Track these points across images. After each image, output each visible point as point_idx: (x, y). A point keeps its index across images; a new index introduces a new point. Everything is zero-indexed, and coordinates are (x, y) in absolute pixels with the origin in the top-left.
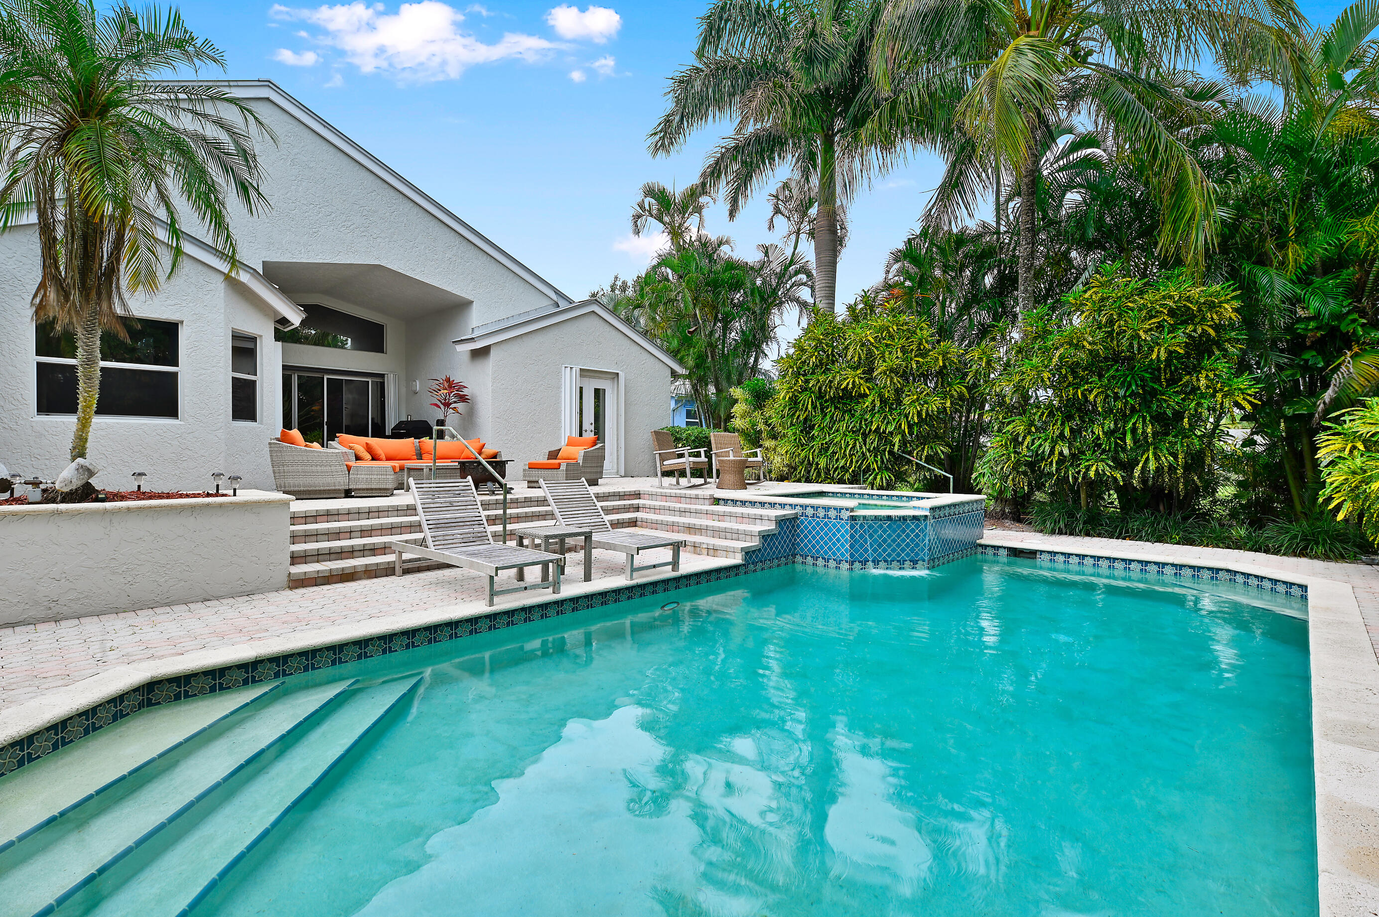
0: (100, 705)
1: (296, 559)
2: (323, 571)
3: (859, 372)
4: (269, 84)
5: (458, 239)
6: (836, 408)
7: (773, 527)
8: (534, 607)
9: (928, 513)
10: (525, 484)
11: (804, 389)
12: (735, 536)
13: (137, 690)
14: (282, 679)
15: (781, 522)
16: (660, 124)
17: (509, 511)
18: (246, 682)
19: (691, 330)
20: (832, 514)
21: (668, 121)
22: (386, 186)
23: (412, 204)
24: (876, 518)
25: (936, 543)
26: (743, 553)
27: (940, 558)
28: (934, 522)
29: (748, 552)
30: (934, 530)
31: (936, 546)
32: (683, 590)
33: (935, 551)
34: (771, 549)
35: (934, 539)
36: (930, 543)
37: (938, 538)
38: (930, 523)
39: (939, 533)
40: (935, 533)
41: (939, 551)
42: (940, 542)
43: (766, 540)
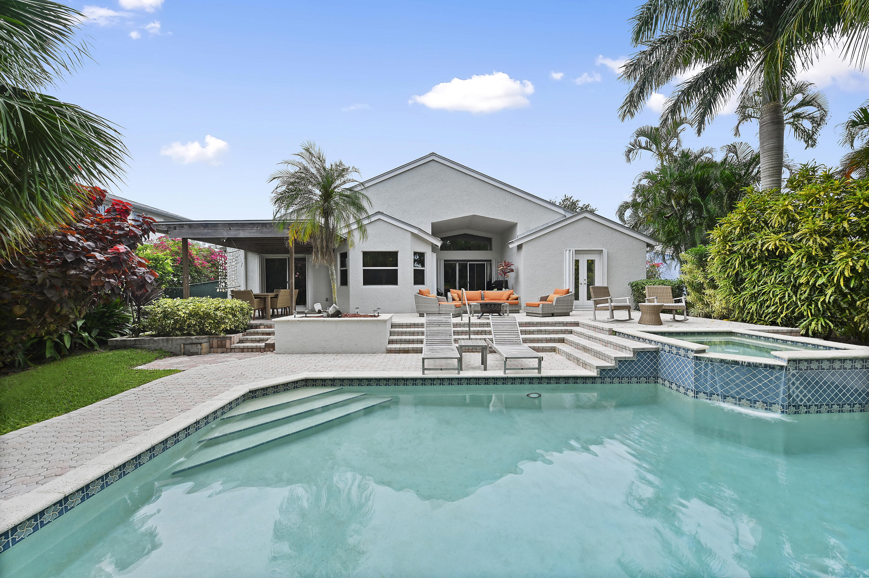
0: (289, 383)
1: (390, 342)
2: (397, 348)
3: (780, 235)
4: (433, 154)
5: (510, 195)
6: (764, 266)
7: (632, 356)
8: (445, 378)
9: (785, 364)
10: (525, 314)
11: (732, 252)
12: (604, 358)
13: (302, 380)
14: (342, 387)
15: (638, 352)
16: (627, 98)
17: (471, 329)
18: (331, 385)
19: (667, 215)
20: (682, 352)
21: (632, 95)
22: (477, 180)
23: (488, 185)
24: (722, 361)
25: (801, 392)
26: (599, 370)
27: (810, 406)
28: (797, 373)
29: (602, 370)
30: (797, 379)
31: (801, 394)
32: (545, 386)
33: (799, 398)
34: (629, 370)
35: (797, 388)
36: (789, 391)
37: (805, 388)
38: (789, 373)
39: (809, 383)
40: (799, 382)
41: (809, 400)
42: (809, 392)
43: (623, 364)
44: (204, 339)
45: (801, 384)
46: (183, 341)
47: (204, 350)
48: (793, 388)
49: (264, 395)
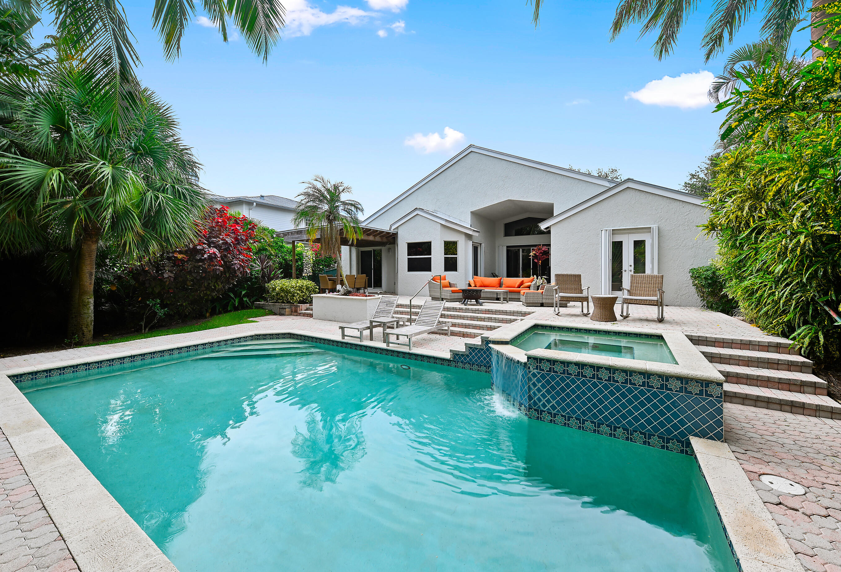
0: (280, 334)
4: (472, 146)
7: (480, 344)
8: (353, 344)
9: (524, 361)
17: (412, 310)
25: (544, 396)
26: (452, 353)
27: (555, 414)
28: (539, 373)
29: (456, 354)
30: (539, 381)
31: (544, 399)
32: (413, 361)
33: (542, 403)
34: (479, 358)
35: (539, 390)
36: (530, 391)
37: (548, 392)
38: (530, 372)
39: (553, 388)
40: (540, 384)
41: (553, 407)
42: (554, 398)
43: (474, 351)
44: (287, 306)
45: (543, 386)
46: (279, 307)
47: (287, 313)
48: (534, 389)
49: (264, 339)
